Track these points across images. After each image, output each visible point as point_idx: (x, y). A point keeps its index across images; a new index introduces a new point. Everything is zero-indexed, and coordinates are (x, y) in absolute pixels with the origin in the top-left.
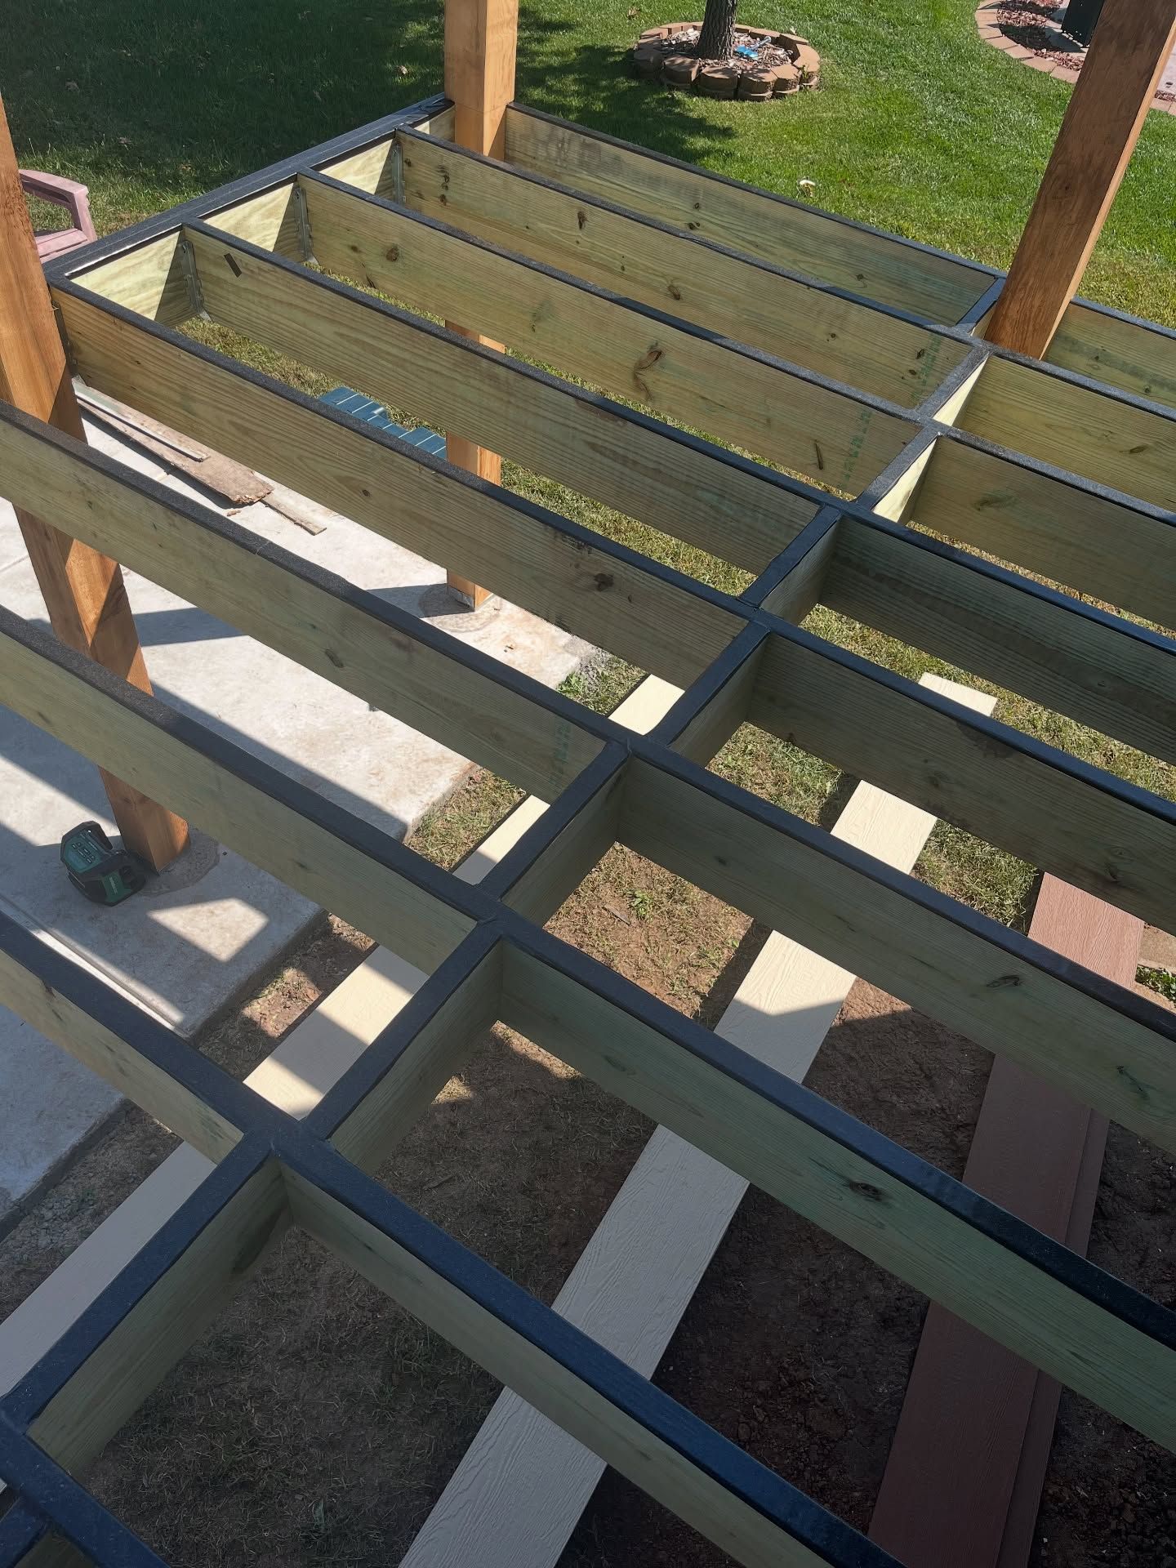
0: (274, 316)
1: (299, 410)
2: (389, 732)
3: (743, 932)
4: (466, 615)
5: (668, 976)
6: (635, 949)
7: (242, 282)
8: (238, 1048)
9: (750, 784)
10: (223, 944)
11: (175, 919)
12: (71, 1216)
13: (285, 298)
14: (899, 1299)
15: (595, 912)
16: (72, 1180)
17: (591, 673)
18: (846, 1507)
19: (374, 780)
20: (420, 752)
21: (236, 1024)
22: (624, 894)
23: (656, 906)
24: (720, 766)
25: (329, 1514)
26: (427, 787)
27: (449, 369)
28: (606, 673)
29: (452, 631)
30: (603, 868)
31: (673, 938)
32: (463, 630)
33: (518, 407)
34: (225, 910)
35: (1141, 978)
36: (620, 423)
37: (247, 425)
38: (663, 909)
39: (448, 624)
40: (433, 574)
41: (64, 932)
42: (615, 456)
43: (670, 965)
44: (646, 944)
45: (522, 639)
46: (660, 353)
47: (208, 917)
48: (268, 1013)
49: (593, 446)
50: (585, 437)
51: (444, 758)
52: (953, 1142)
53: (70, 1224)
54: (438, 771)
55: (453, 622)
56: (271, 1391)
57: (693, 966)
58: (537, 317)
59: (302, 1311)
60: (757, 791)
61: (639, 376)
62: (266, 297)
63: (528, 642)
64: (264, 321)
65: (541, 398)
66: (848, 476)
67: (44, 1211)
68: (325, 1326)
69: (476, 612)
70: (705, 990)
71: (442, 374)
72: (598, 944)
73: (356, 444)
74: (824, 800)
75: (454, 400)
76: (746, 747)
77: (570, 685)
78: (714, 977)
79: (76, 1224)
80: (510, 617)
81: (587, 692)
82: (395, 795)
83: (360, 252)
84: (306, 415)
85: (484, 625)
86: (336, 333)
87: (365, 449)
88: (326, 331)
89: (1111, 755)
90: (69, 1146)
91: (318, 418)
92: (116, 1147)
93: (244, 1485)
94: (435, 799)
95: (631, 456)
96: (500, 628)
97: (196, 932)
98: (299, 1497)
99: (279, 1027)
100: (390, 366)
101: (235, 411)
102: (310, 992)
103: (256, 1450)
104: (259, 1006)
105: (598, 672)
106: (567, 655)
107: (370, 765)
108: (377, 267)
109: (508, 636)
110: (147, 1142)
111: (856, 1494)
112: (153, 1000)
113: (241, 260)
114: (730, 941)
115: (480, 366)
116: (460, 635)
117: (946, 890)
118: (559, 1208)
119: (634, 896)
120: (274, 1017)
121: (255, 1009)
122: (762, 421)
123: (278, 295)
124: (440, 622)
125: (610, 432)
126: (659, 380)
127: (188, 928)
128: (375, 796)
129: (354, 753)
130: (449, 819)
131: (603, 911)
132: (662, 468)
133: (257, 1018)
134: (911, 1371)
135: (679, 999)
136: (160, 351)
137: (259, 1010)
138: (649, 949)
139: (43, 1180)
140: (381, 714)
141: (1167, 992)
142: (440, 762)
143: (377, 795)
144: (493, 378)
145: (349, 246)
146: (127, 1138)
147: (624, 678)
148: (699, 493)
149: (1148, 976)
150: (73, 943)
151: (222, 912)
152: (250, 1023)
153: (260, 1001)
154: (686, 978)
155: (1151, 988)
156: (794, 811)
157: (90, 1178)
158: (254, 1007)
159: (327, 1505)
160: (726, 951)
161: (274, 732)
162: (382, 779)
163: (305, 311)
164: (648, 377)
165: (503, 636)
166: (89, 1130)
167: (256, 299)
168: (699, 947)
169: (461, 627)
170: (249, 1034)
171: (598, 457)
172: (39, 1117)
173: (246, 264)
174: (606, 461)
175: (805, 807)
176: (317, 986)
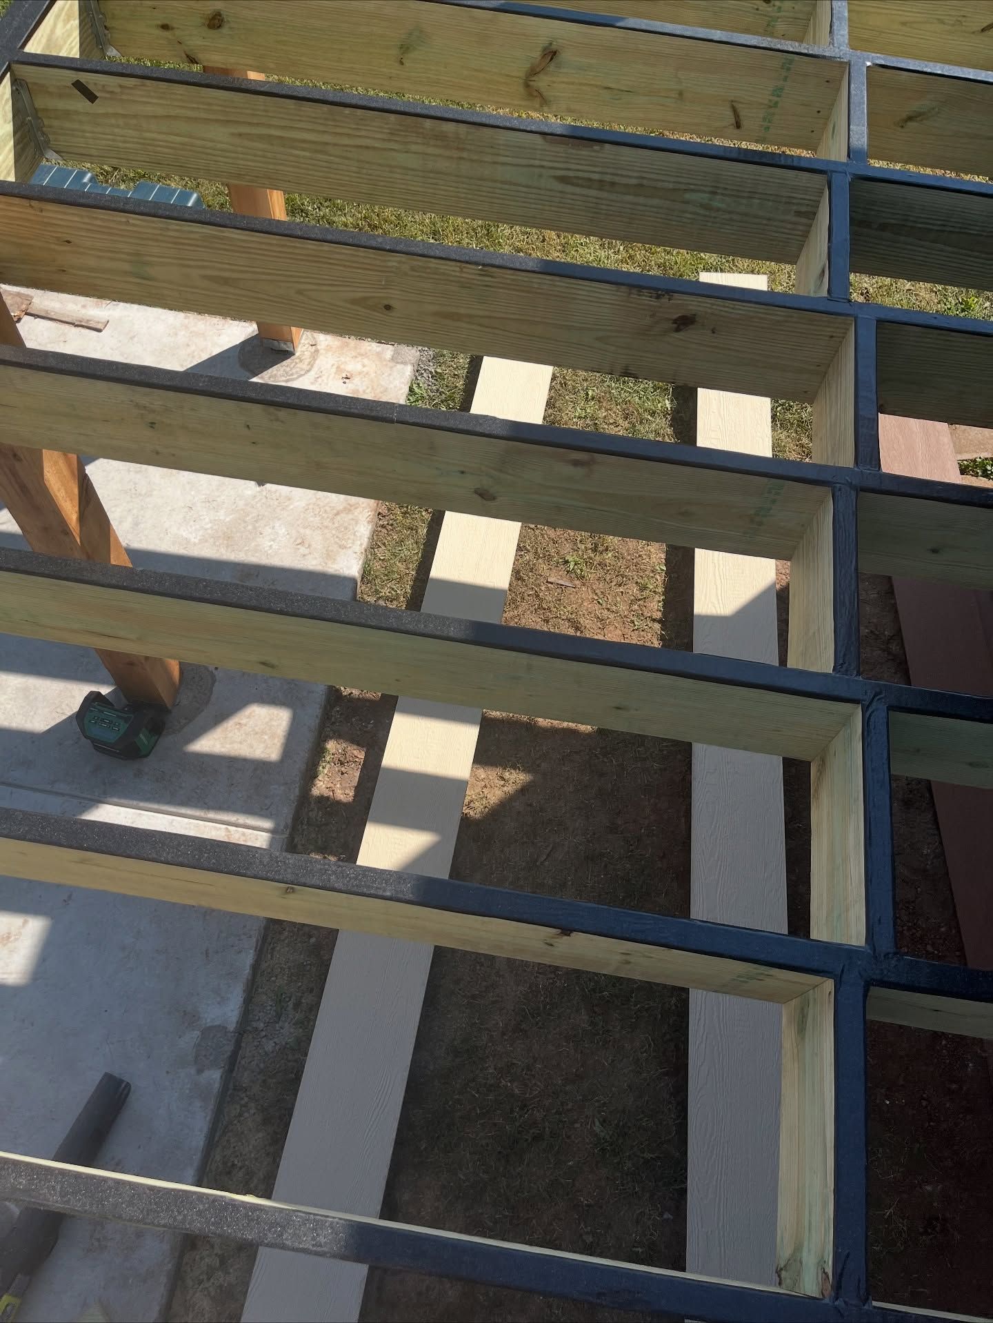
0: (148, 135)
1: (298, 243)
2: (289, 499)
3: (663, 556)
4: (289, 360)
5: (625, 616)
6: (590, 606)
7: (97, 108)
8: (326, 824)
9: (606, 427)
10: (266, 747)
11: (211, 743)
12: (279, 1016)
13: (160, 111)
14: (908, 784)
15: (543, 588)
16: (260, 990)
17: (425, 375)
18: (941, 941)
19: (303, 550)
20: (327, 508)
21: (313, 805)
22: (558, 563)
23: (588, 562)
24: (574, 420)
25: (605, 1125)
26: (352, 537)
27: (384, 140)
28: (439, 370)
29: (287, 381)
30: (529, 548)
31: (613, 584)
32: (295, 376)
33: (472, 161)
34: (249, 717)
35: (963, 471)
36: (596, 148)
37: (227, 274)
38: (595, 563)
39: (276, 376)
40: (236, 332)
41: (120, 797)
42: (589, 184)
43: (623, 608)
44: (596, 598)
45: (352, 366)
46: (555, 53)
47: (239, 729)
48: (332, 785)
49: (563, 180)
50: (552, 172)
51: (351, 506)
52: (889, 653)
53: (281, 1023)
54: (353, 519)
55: (281, 372)
56: (514, 1064)
57: (639, 600)
58: (405, 48)
59: (502, 997)
60: (612, 430)
61: (531, 83)
62: (135, 116)
63: (359, 367)
64: (133, 143)
65: (499, 145)
66: (768, 128)
67: (255, 1024)
68: (524, 999)
69: (297, 354)
70: (658, 615)
71: (374, 148)
72: (560, 614)
73: (378, 263)
74: (669, 418)
75: (391, 172)
76: (587, 394)
77: (415, 394)
78: (659, 602)
79: (286, 1021)
80: (328, 349)
81: (431, 394)
82: (329, 556)
83: (173, 29)
84: (310, 247)
85: (311, 365)
86: (233, 134)
87: (390, 264)
88: (220, 135)
89: (867, 292)
90: (248, 967)
91: (326, 247)
92: (278, 948)
93: (537, 1138)
94: (365, 546)
95: (608, 178)
96: (326, 362)
97: (236, 746)
98: (577, 1125)
99: (347, 792)
100: (307, 154)
101: (205, 264)
102: (356, 752)
103: (528, 1111)
104: (322, 783)
105: (431, 372)
106: (399, 367)
107: (291, 538)
108: (197, 39)
109: (338, 367)
110: (301, 932)
111: (943, 929)
112: (238, 819)
113: (95, 84)
114: (657, 568)
115: (423, 128)
116: (295, 382)
117: (793, 456)
118: (643, 831)
119: (567, 562)
120: (338, 786)
121: (321, 787)
122: (673, 96)
123: (149, 110)
124: (270, 378)
125: (584, 160)
126: (554, 82)
127: (228, 746)
128: (312, 563)
129: (270, 531)
130: (382, 558)
131: (549, 585)
132: (645, 182)
133: (327, 793)
134: (938, 828)
135: (643, 631)
136: (99, 223)
137: (324, 786)
138: (600, 601)
139: (244, 1003)
140: (268, 486)
141: (986, 474)
142: (350, 510)
143: (314, 562)
144: (441, 137)
145: (157, 26)
146: (282, 938)
147: (455, 369)
148: (687, 196)
149: (967, 467)
150: (135, 803)
151: (248, 720)
152: (322, 799)
153: (320, 778)
154: (641, 612)
155: (972, 475)
156: (651, 436)
157: (274, 982)
158: (318, 785)
159: (601, 1120)
160: (658, 578)
161: (187, 541)
162: (309, 546)
163: (189, 119)
164: (542, 82)
165: (334, 370)
166: (256, 948)
167: (121, 122)
168: (637, 583)
169: (292, 375)
170: (328, 809)
171: (569, 189)
172: (207, 956)
173: (104, 86)
174: (578, 190)
175: (658, 429)
176: (358, 745)
